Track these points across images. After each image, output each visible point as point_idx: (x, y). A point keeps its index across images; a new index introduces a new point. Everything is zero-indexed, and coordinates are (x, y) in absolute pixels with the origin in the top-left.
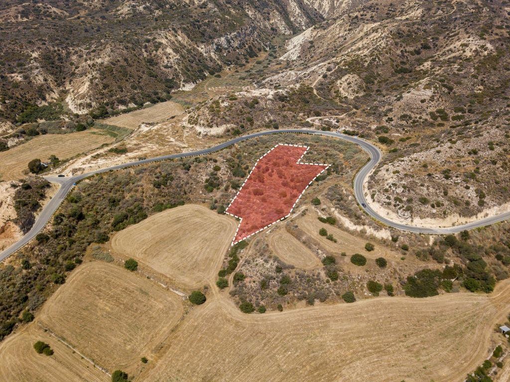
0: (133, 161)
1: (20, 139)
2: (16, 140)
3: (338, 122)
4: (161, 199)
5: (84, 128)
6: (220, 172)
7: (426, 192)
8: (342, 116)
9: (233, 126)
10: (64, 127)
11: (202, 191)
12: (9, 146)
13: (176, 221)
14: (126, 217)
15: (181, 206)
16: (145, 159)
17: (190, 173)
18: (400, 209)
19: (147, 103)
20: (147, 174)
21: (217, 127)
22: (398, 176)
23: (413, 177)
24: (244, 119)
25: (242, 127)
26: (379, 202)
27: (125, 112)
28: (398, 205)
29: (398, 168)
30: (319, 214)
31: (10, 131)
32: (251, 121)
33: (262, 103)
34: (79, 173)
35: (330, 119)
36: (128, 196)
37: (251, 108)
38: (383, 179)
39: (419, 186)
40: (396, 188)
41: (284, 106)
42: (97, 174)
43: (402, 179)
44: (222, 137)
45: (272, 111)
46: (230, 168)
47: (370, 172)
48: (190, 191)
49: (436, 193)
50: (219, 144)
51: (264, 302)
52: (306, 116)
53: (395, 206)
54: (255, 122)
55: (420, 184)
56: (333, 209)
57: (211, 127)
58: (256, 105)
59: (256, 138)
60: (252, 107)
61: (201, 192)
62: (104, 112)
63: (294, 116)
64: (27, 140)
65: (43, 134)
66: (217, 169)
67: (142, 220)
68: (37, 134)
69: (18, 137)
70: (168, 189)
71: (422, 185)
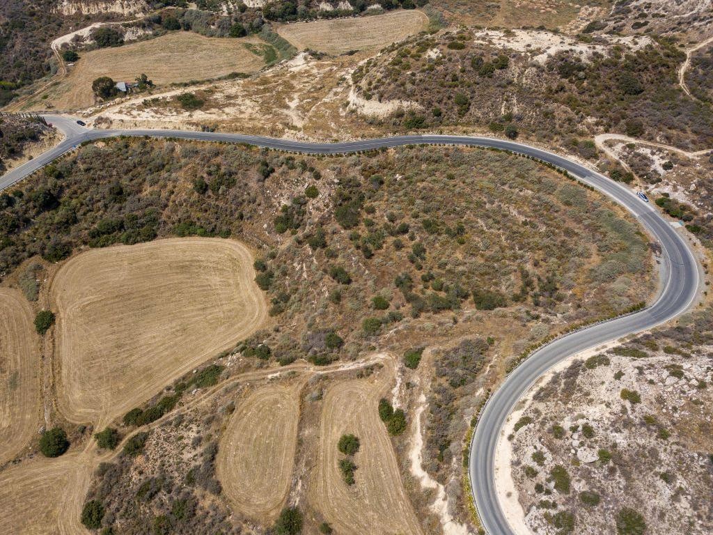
0: (193, 129)
1: (147, 32)
2: (141, 32)
3: (666, 167)
4: (195, 215)
5: (243, 33)
6: (314, 201)
7: (662, 501)
8: (690, 155)
9: (416, 106)
10: (213, 24)
11: (269, 226)
12: (125, 40)
13: (182, 267)
14: (121, 226)
15: (220, 239)
16: (213, 131)
17: (267, 182)
18: (544, 504)
19: (376, 6)
20: (197, 161)
21: (380, 101)
22: (624, 410)
23: (663, 435)
24: (449, 98)
25: (438, 114)
26: (516, 450)
27: (327, 15)
28: (548, 492)
29: (646, 386)
30: (395, 391)
31: (140, 16)
32: (464, 105)
33: (514, 69)
34: (104, 126)
35: (653, 154)
36: (147, 190)
37: (481, 75)
38: (587, 394)
39: (656, 474)
40: (582, 444)
41: (562, 89)
42: (123, 137)
43: (628, 424)
44: (380, 124)
45: (524, 94)
46: (335, 200)
47: (599, 346)
48: (251, 217)
49: (692, 524)
50: (360, 139)
51: (122, 525)
52: (602, 128)
53: (539, 488)
54: (472, 109)
55: (663, 470)
56: (423, 398)
57: (368, 98)
58: (497, 72)
59: (447, 146)
60: (487, 72)
61: (265, 226)
62: (288, 10)
63: (570, 120)
64: (156, 35)
65: (185, 30)
66: (313, 193)
67: (141, 241)
68: (178, 28)
69: (144, 27)
70: (217, 200)
71: (667, 478)
